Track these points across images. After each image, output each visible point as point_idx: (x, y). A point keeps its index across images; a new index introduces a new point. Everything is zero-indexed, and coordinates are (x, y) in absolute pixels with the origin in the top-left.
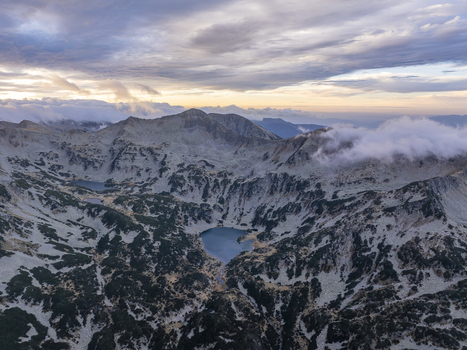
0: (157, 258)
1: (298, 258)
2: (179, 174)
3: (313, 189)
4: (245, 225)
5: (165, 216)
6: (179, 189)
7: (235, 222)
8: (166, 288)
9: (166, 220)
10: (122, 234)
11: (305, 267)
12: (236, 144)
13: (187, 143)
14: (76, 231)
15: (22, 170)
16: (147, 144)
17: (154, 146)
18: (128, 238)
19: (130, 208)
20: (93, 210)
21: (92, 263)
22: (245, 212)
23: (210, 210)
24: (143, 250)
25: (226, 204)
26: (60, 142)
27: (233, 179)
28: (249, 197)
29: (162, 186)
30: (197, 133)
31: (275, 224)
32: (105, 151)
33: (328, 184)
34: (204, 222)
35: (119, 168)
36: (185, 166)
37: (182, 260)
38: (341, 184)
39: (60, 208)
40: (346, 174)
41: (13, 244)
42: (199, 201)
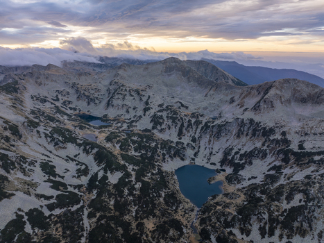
0: (138, 200)
1: (270, 215)
2: (159, 114)
3: (278, 136)
4: (214, 164)
5: (146, 154)
6: (159, 127)
7: (206, 161)
8: (144, 236)
9: (147, 158)
10: (109, 174)
11: (279, 227)
12: (206, 87)
13: (166, 86)
14: (72, 167)
15: (40, 106)
16: (134, 86)
17: (141, 88)
18: (114, 178)
19: (118, 146)
20: (88, 147)
21: (81, 204)
22: (214, 152)
23: (184, 148)
24: (126, 191)
25: (197, 143)
26: (71, 82)
27: (204, 120)
28: (218, 138)
29: (145, 124)
30: (174, 77)
31: (242, 167)
32: (104, 91)
33: (293, 133)
34: (178, 159)
35: (113, 106)
36: (164, 107)
37: (160, 203)
38: (306, 134)
39: (61, 145)
40: (311, 124)
41: (16, 183)
42: (175, 139)
